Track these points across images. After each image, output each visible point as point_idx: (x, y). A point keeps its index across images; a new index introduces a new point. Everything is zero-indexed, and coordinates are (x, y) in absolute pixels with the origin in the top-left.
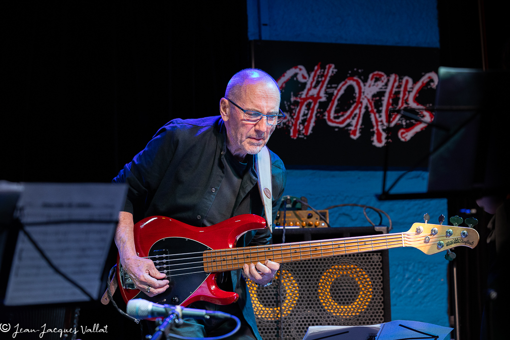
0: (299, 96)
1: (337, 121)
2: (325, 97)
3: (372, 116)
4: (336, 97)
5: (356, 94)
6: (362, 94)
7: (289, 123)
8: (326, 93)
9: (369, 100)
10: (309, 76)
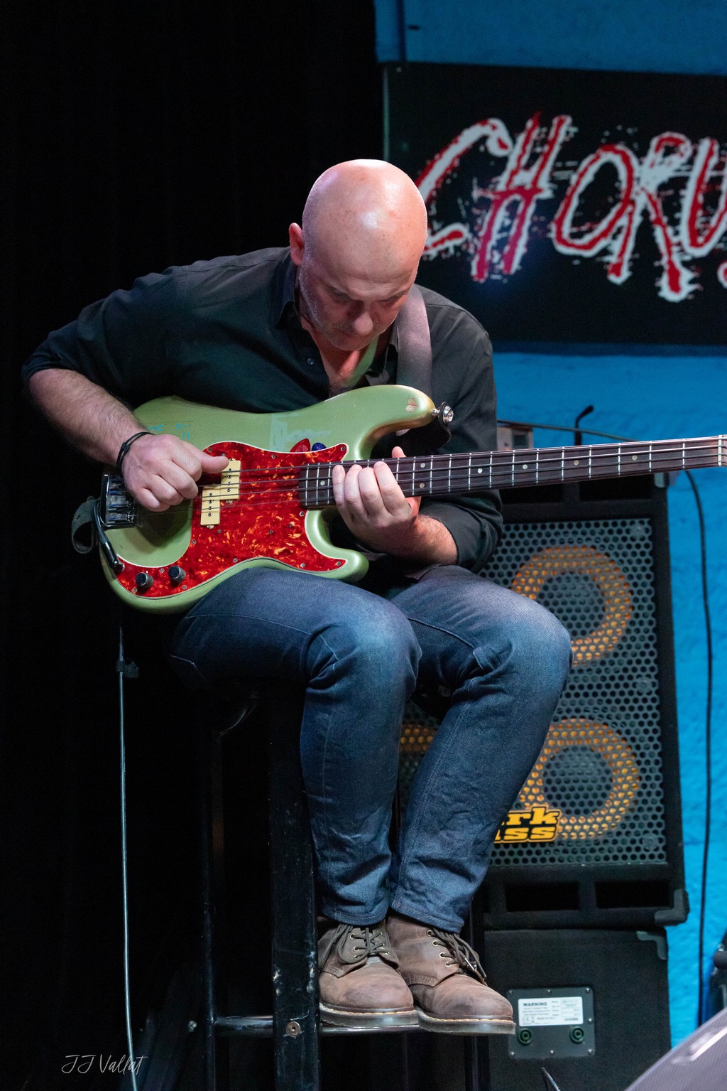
0: (491, 186)
1: (578, 242)
2: (550, 188)
3: (659, 233)
4: (574, 190)
5: (620, 182)
6: (635, 183)
7: (468, 247)
8: (552, 180)
9: (650, 197)
10: (514, 142)
